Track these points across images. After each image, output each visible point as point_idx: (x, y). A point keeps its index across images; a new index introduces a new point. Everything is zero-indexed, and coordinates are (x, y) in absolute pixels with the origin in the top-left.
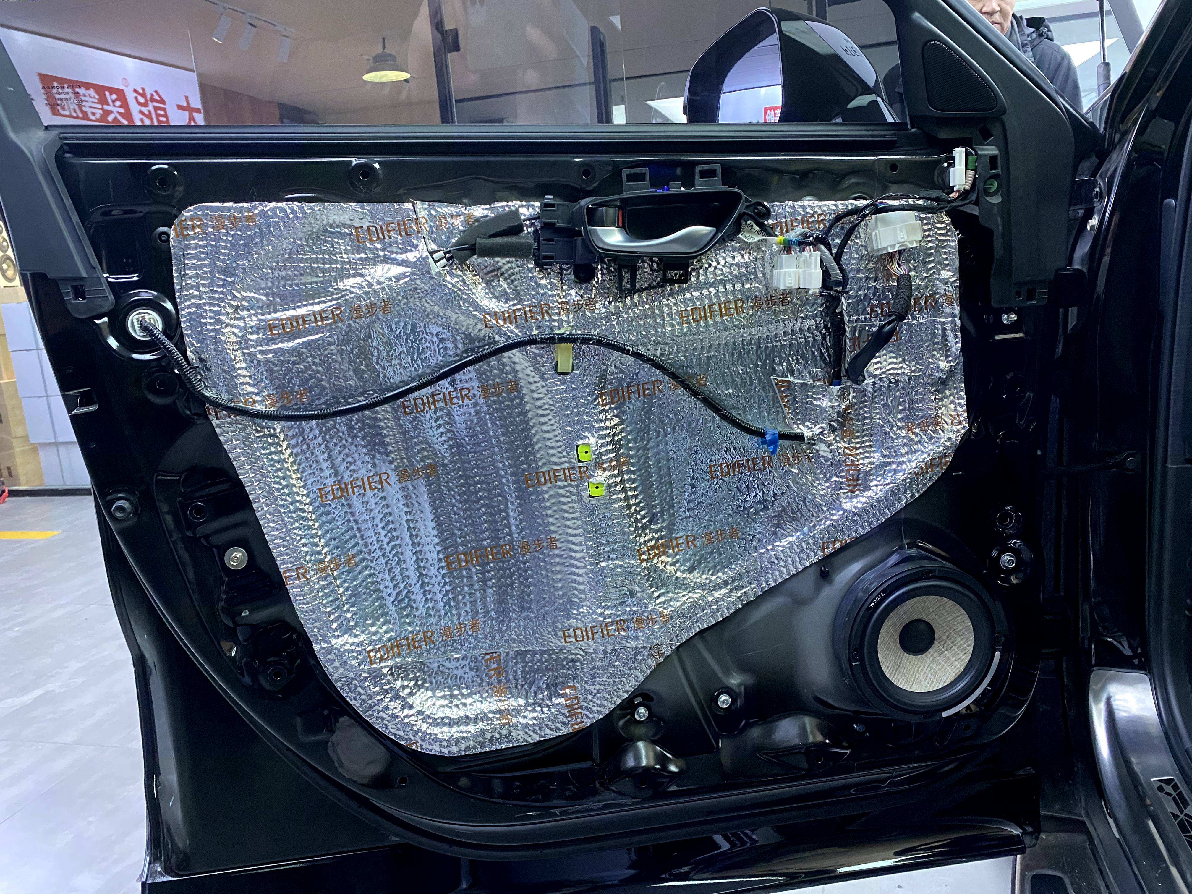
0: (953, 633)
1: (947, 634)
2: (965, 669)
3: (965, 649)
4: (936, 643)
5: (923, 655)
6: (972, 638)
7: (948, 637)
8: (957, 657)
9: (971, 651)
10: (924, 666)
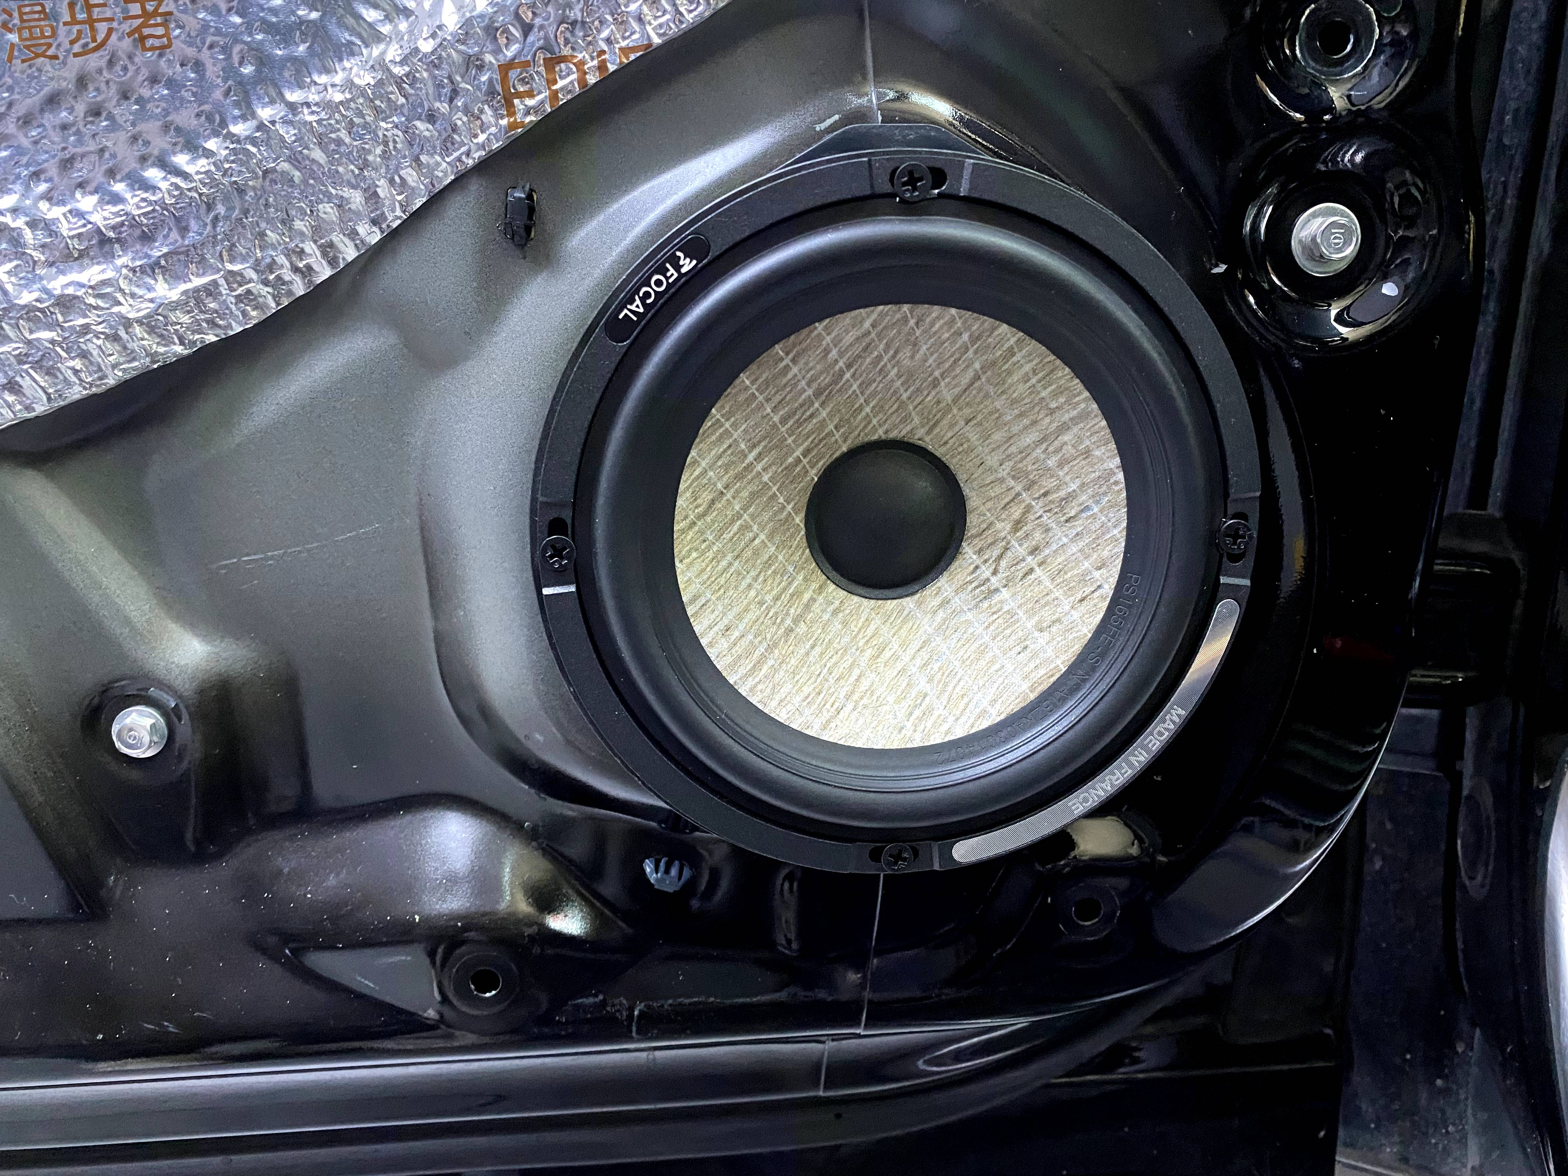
0: (1038, 508)
1: (1016, 512)
2: (1072, 669)
3: (1083, 579)
4: (968, 551)
5: (909, 603)
6: (1119, 532)
7: (1017, 525)
8: (1047, 615)
9: (1108, 590)
10: (904, 645)
